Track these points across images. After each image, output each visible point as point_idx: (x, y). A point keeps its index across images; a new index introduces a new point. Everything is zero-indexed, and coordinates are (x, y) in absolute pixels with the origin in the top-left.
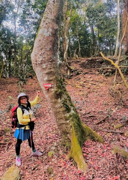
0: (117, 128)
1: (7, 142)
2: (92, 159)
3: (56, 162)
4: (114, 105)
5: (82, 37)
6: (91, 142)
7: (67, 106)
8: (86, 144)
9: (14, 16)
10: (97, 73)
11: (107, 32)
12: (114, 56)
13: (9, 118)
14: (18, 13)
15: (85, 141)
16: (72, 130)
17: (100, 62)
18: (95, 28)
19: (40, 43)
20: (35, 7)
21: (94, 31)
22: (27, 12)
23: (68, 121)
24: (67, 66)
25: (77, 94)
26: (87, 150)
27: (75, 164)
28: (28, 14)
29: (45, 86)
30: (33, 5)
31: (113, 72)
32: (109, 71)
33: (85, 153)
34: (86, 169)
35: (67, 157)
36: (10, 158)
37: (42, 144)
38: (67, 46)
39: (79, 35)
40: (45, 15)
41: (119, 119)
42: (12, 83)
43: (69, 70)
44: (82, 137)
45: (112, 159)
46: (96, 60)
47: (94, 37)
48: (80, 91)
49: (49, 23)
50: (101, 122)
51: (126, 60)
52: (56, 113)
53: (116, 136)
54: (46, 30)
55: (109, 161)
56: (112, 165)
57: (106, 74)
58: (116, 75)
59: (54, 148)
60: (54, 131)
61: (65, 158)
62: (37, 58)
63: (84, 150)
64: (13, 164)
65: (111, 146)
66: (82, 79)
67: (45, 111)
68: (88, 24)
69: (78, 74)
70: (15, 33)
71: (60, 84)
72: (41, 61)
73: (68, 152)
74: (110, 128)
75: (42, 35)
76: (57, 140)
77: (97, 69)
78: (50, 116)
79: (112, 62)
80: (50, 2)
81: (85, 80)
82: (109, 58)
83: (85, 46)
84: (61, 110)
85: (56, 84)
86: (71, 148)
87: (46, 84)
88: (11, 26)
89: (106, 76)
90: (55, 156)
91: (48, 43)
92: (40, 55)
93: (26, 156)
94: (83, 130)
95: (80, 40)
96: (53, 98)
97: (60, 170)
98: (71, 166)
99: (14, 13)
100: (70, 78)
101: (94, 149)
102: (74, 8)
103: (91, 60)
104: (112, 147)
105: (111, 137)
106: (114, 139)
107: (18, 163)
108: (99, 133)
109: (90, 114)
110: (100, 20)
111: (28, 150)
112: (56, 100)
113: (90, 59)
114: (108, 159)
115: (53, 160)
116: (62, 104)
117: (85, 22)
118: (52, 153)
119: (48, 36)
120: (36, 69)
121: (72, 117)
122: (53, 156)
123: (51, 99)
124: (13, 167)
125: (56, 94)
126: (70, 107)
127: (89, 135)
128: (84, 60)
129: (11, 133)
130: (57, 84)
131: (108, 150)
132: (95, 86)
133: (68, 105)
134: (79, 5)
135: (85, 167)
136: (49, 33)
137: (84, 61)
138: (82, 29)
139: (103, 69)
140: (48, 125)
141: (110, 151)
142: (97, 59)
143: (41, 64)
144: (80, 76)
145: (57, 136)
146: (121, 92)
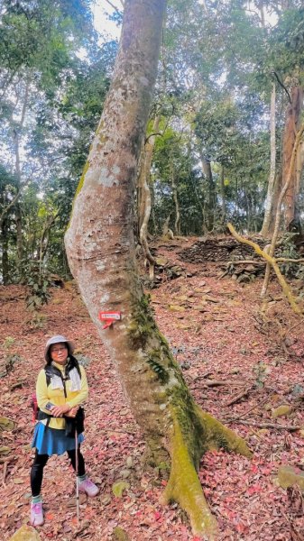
0: (280, 416)
1: (7, 458)
2: (226, 502)
3: (134, 512)
4: (265, 355)
5: (183, 186)
6: (221, 456)
7: (160, 367)
8: (207, 460)
9: (14, 131)
10: (221, 273)
11: (243, 175)
12: (260, 234)
13: (7, 391)
14: (24, 125)
15: (204, 453)
16: (174, 429)
17: (225, 247)
18: (215, 165)
19: (90, 204)
20: (68, 111)
21: (213, 172)
22: (47, 123)
23: (163, 407)
24: (148, 257)
25: (175, 325)
26: (213, 477)
27: (184, 517)
28: (50, 128)
29: (103, 316)
30: (62, 106)
31: (259, 272)
32: (248, 268)
33: (208, 487)
34: (215, 532)
35: (162, 499)
36: (13, 503)
37: (96, 461)
38: (148, 209)
39: (176, 182)
40: (102, 131)
41: (282, 392)
42: (12, 299)
43: (153, 267)
44: (198, 444)
45: (276, 500)
46: (216, 242)
47: (212, 185)
48: (182, 318)
49: (112, 151)
50: (239, 399)
51: (290, 244)
52: (132, 386)
53: (279, 437)
54: (104, 170)
55: (270, 506)
56: (276, 519)
57: (241, 277)
58: (265, 280)
59: (125, 473)
60: (124, 426)
61: (157, 501)
62: (82, 243)
63: (204, 478)
64: (22, 519)
65: (270, 465)
66: (184, 289)
67: (98, 371)
68: (198, 155)
69: (175, 276)
70: (18, 174)
71: (142, 312)
72: (93, 252)
73: (163, 482)
74: (262, 416)
75: (94, 183)
76: (133, 448)
77: (221, 263)
78: (110, 385)
79: (256, 246)
80: (115, 94)
81: (190, 292)
82: (250, 239)
83: (192, 209)
84: (145, 377)
85: (131, 312)
86: (172, 473)
87: (105, 313)
88: (7, 157)
89: (242, 281)
90: (131, 495)
91: (110, 204)
92: (90, 236)
93: (55, 495)
94: (200, 425)
95: (178, 193)
96: (125, 347)
97: (146, 535)
98: (174, 523)
99: (13, 124)
100: (155, 287)
101: (229, 474)
102: (164, 113)
103: (206, 243)
104: (273, 469)
105: (269, 441)
106: (275, 446)
107: (36, 518)
108: (237, 431)
109: (210, 379)
110: (228, 145)
111: (59, 478)
112: (131, 353)
113: (202, 239)
114: (267, 500)
115: (126, 506)
116: (148, 362)
117: (190, 150)
118: (122, 488)
119: (111, 185)
120: (79, 271)
121: (173, 395)
122: (125, 494)
123: (120, 350)
124: (22, 530)
125: (131, 337)
126: (167, 369)
127: (213, 438)
128: (189, 242)
129: (14, 433)
130: (135, 311)
131: (265, 475)
132: (216, 307)
133: (162, 364)
134: (178, 106)
135: (212, 527)
136: (111, 177)
137: (189, 245)
138: (182, 166)
139: (235, 265)
140: (108, 408)
141: (269, 478)
142: (220, 240)
143: (93, 259)
144: (178, 282)
145: (131, 437)
146: (281, 321)
